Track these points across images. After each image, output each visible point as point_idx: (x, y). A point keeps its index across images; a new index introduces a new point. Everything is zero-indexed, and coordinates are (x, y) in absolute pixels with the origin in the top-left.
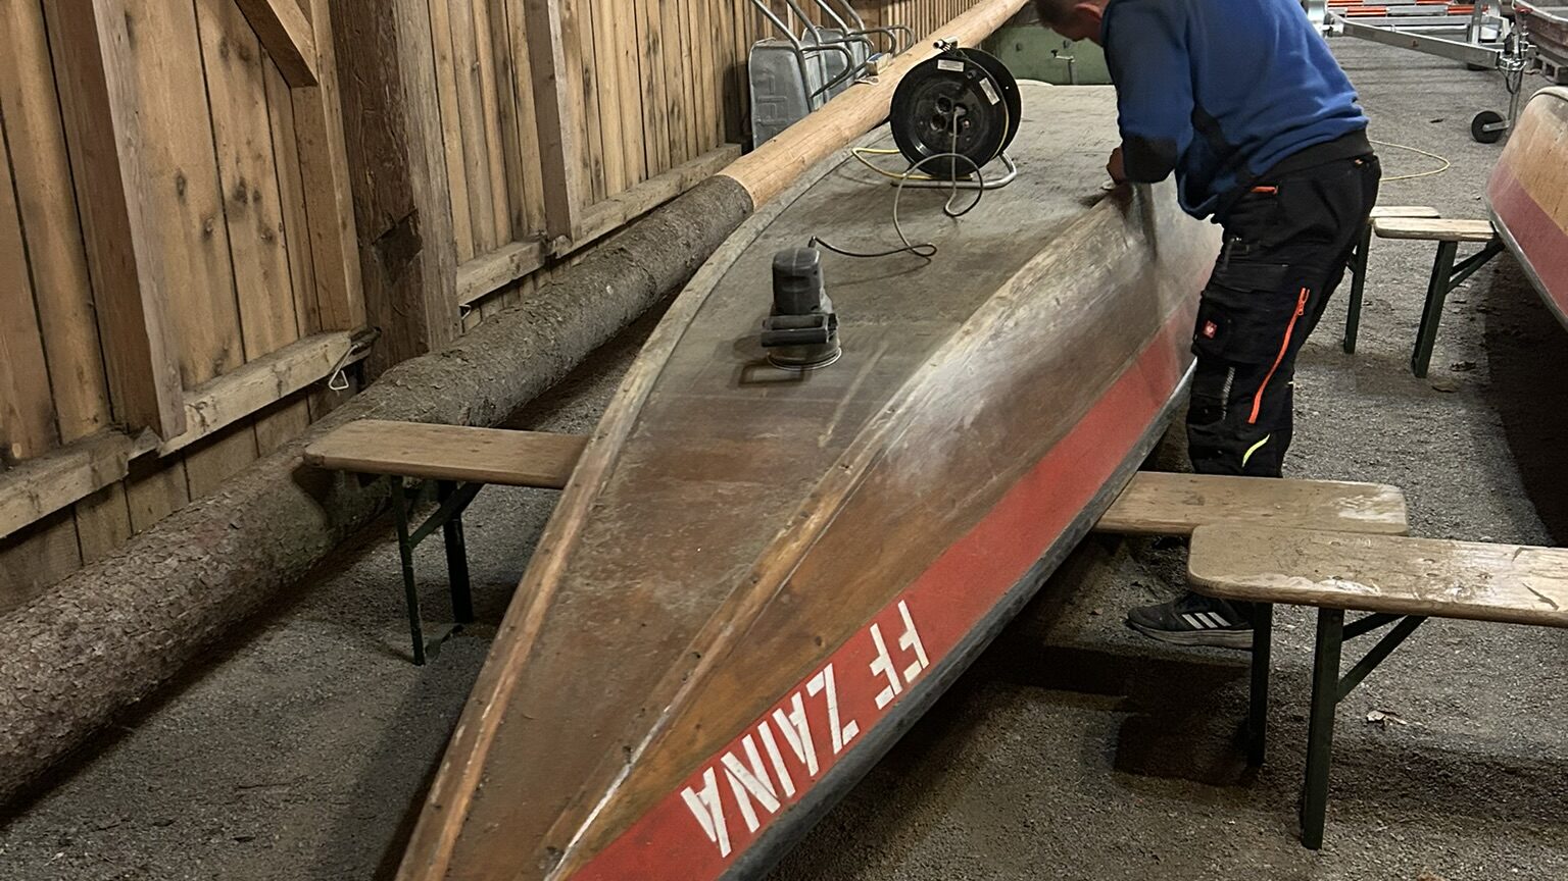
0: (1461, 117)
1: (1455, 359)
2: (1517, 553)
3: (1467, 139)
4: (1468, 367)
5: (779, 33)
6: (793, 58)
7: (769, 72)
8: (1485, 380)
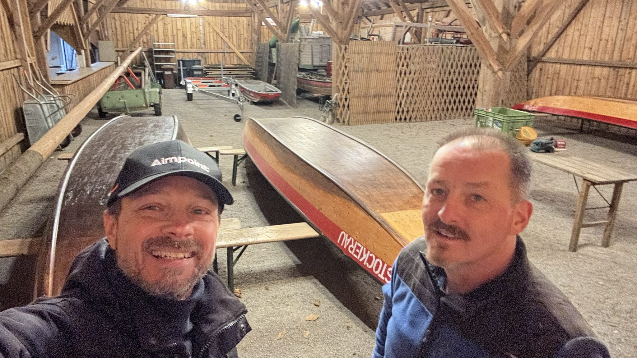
0: (230, 114)
1: (241, 180)
2: (263, 229)
3: (233, 120)
4: (244, 182)
5: (31, 98)
6: (39, 106)
7: (30, 111)
8: (248, 185)
